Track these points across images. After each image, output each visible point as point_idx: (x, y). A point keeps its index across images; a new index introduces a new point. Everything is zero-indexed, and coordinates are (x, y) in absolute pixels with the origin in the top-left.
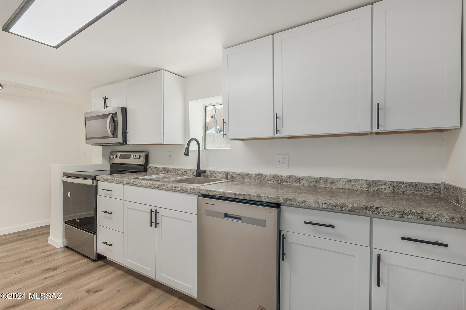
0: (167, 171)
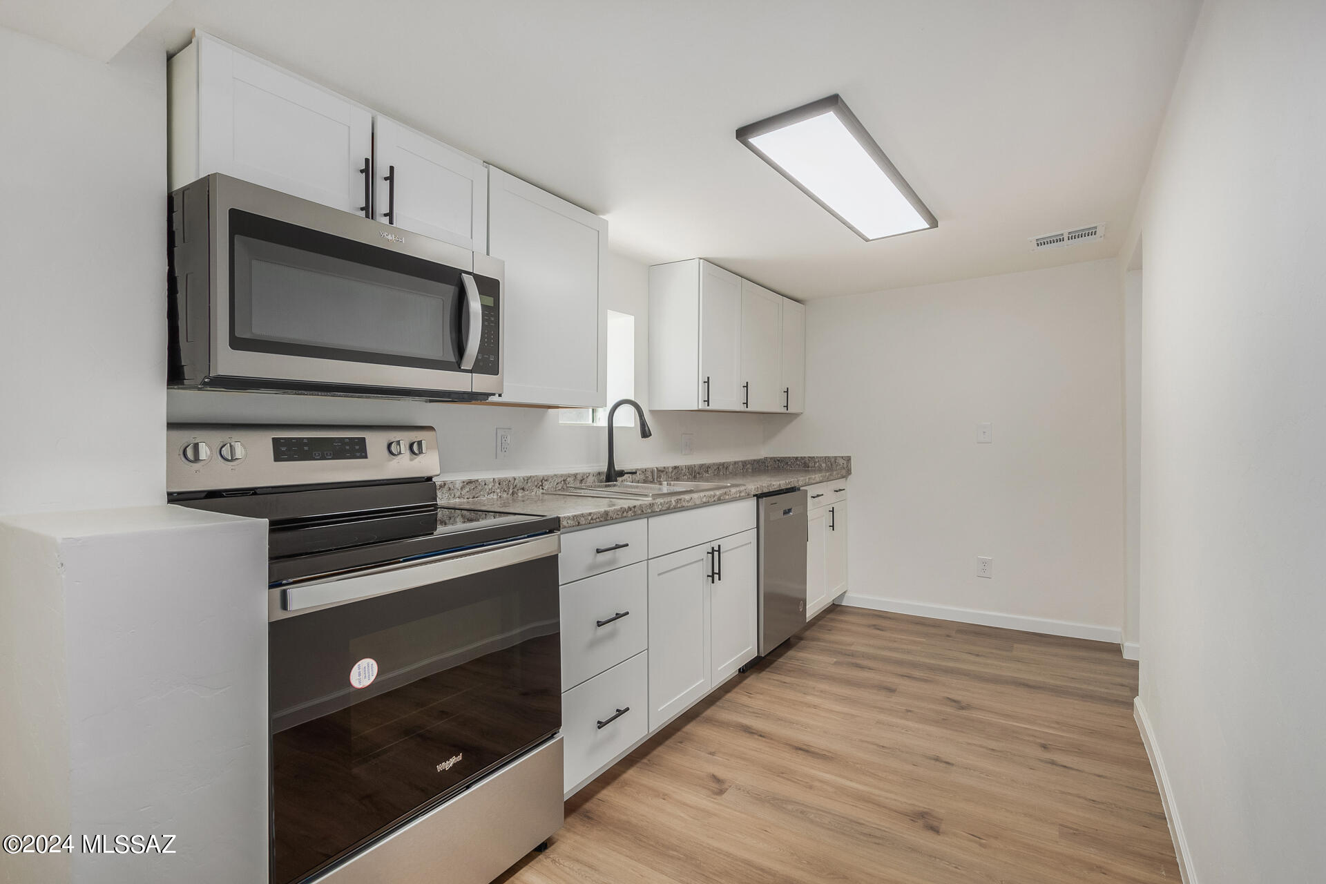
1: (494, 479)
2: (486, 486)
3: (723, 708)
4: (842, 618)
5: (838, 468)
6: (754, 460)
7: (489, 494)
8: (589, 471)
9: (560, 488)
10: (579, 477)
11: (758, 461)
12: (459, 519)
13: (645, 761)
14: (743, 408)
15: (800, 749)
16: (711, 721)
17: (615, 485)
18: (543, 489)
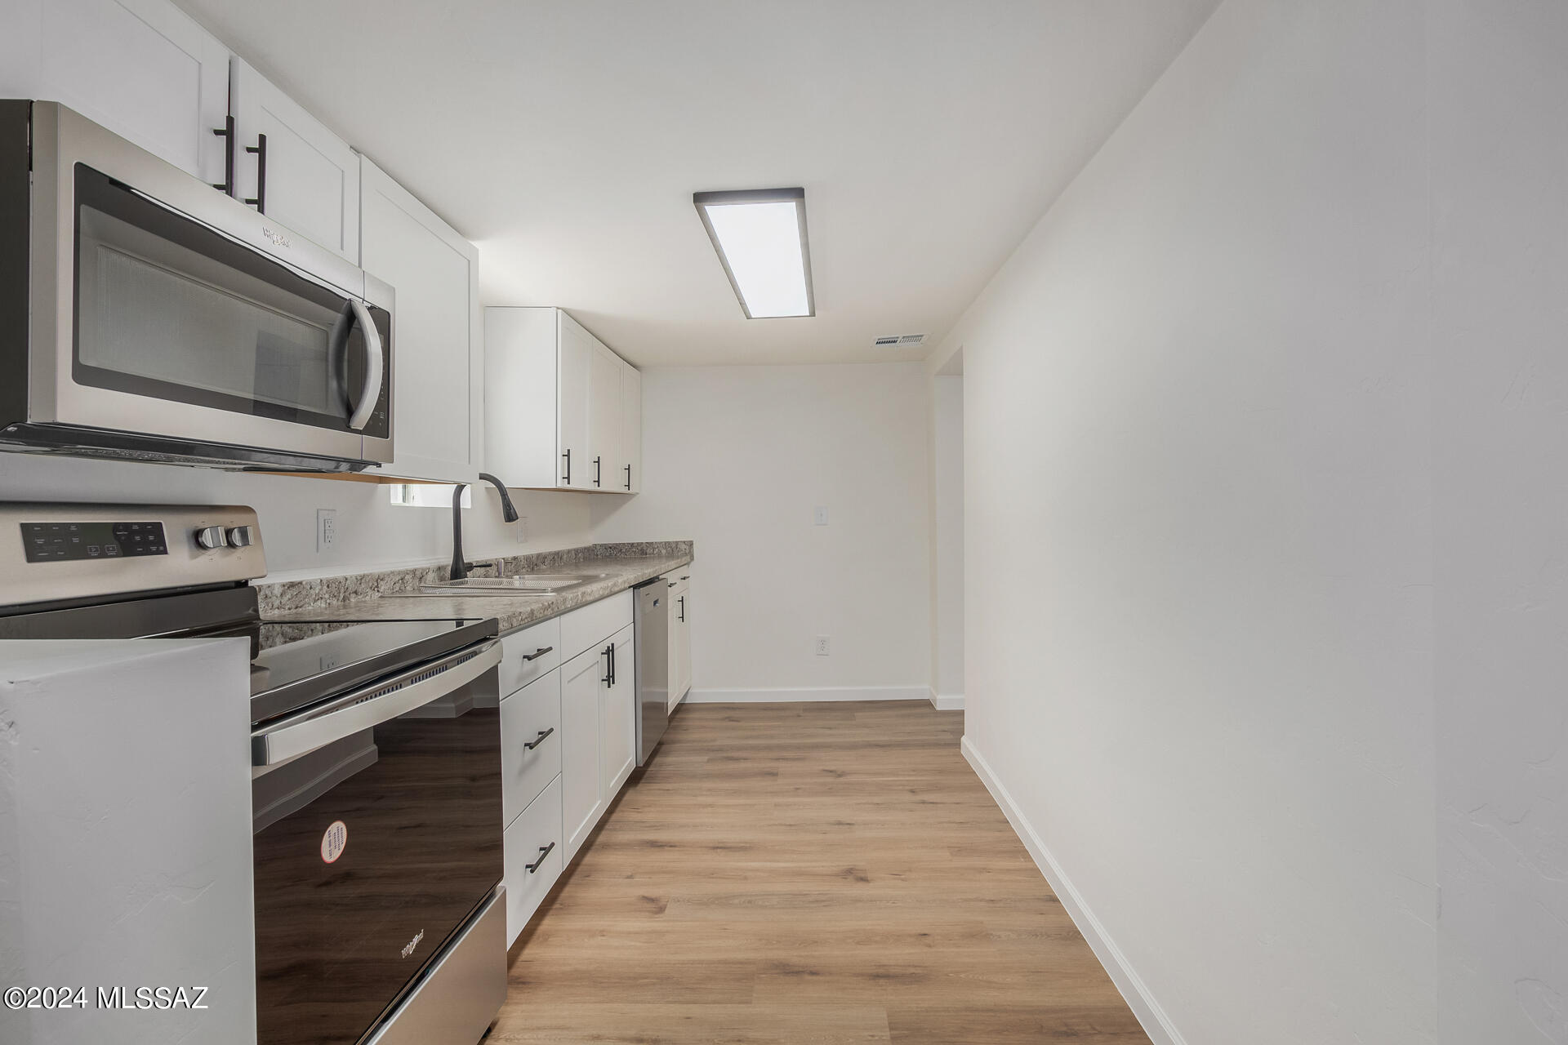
0: (342, 591)
1: (321, 581)
2: (312, 591)
3: (615, 830)
4: (691, 716)
5: (681, 552)
6: (585, 548)
7: (315, 601)
8: (428, 566)
9: (398, 589)
10: (418, 574)
11: (587, 549)
12: (279, 639)
13: (557, 906)
14: (594, 487)
15: (718, 848)
16: (606, 846)
17: (462, 583)
18: (378, 591)
